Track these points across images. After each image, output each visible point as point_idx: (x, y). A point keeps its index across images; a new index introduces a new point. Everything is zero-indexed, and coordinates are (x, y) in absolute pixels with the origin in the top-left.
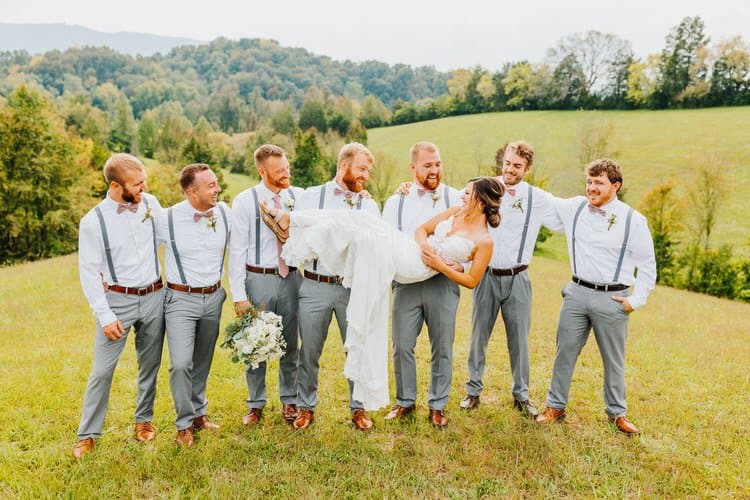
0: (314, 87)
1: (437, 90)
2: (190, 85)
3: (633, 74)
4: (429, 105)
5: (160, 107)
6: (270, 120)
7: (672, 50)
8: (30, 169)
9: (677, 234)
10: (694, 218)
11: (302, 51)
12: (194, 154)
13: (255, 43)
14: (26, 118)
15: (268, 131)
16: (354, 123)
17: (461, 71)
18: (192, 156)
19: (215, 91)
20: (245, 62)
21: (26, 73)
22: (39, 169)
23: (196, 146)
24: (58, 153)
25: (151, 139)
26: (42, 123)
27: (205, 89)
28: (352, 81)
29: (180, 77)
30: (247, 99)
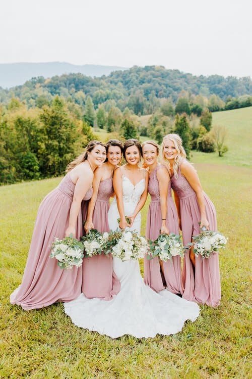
0: (183, 90)
1: (251, 90)
2: (119, 91)
4: (247, 99)
5: (105, 102)
6: (160, 109)
8: (58, 134)
11: (177, 71)
12: (126, 127)
13: (152, 68)
15: (159, 114)
16: (205, 110)
18: (125, 128)
19: (132, 94)
20: (147, 78)
21: (43, 87)
22: (62, 134)
23: (127, 123)
25: (102, 120)
26: (64, 114)
27: (127, 93)
28: (203, 86)
29: (115, 87)
30: (147, 97)
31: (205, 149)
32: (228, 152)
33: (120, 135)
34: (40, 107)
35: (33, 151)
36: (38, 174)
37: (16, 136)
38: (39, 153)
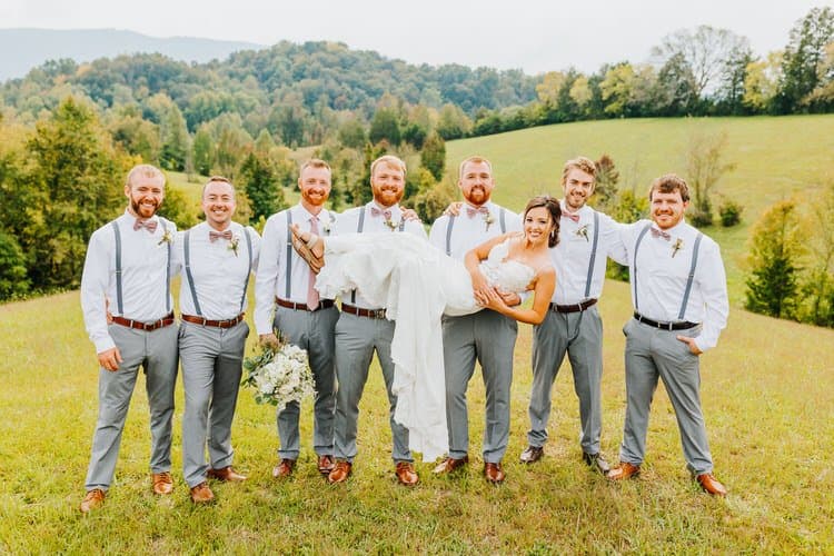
0: (387, 93)
1: (525, 96)
2: (249, 94)
3: (751, 75)
4: (516, 113)
5: (217, 119)
6: (337, 132)
7: (796, 46)
8: (74, 189)
9: (799, 259)
10: (821, 240)
11: (374, 54)
12: (253, 171)
13: (320, 46)
14: (72, 133)
15: (334, 145)
16: (432, 134)
17: (552, 74)
18: (251, 174)
19: (277, 100)
20: (310, 68)
21: (72, 84)
22: (84, 188)
23: (255, 162)
24: (105, 172)
25: (206, 155)
26: (89, 139)
27: (266, 99)
28: (429, 87)
29: (239, 85)
30: (312, 110)
36: (24, 285)
38: (27, 236)
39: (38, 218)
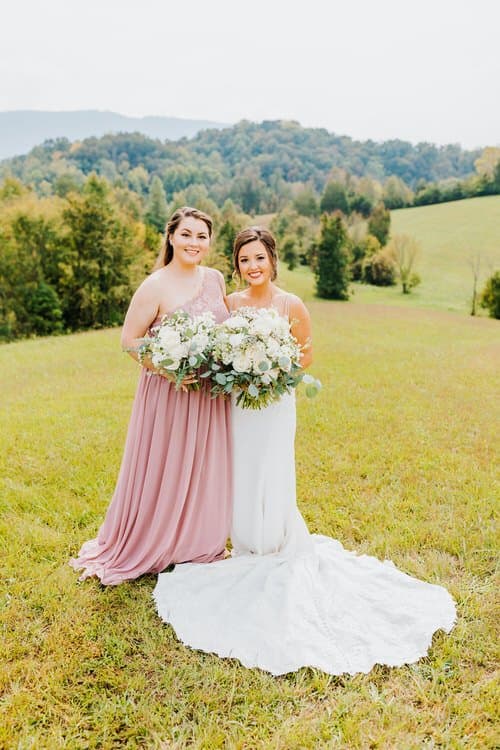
0: (335, 168)
1: (462, 169)
2: (214, 168)
4: (454, 185)
6: (291, 203)
8: (98, 249)
11: (323, 132)
12: (228, 236)
13: (276, 124)
15: (290, 214)
16: (376, 205)
17: (489, 149)
18: (226, 239)
19: (238, 173)
20: (267, 145)
21: (67, 159)
23: (230, 229)
26: (108, 209)
27: (228, 172)
28: (373, 161)
29: (206, 160)
30: (267, 181)
31: (378, 279)
32: (420, 285)
33: (218, 251)
34: (62, 195)
35: (49, 280)
36: (60, 324)
37: (16, 252)
38: (62, 286)
39: (69, 271)
